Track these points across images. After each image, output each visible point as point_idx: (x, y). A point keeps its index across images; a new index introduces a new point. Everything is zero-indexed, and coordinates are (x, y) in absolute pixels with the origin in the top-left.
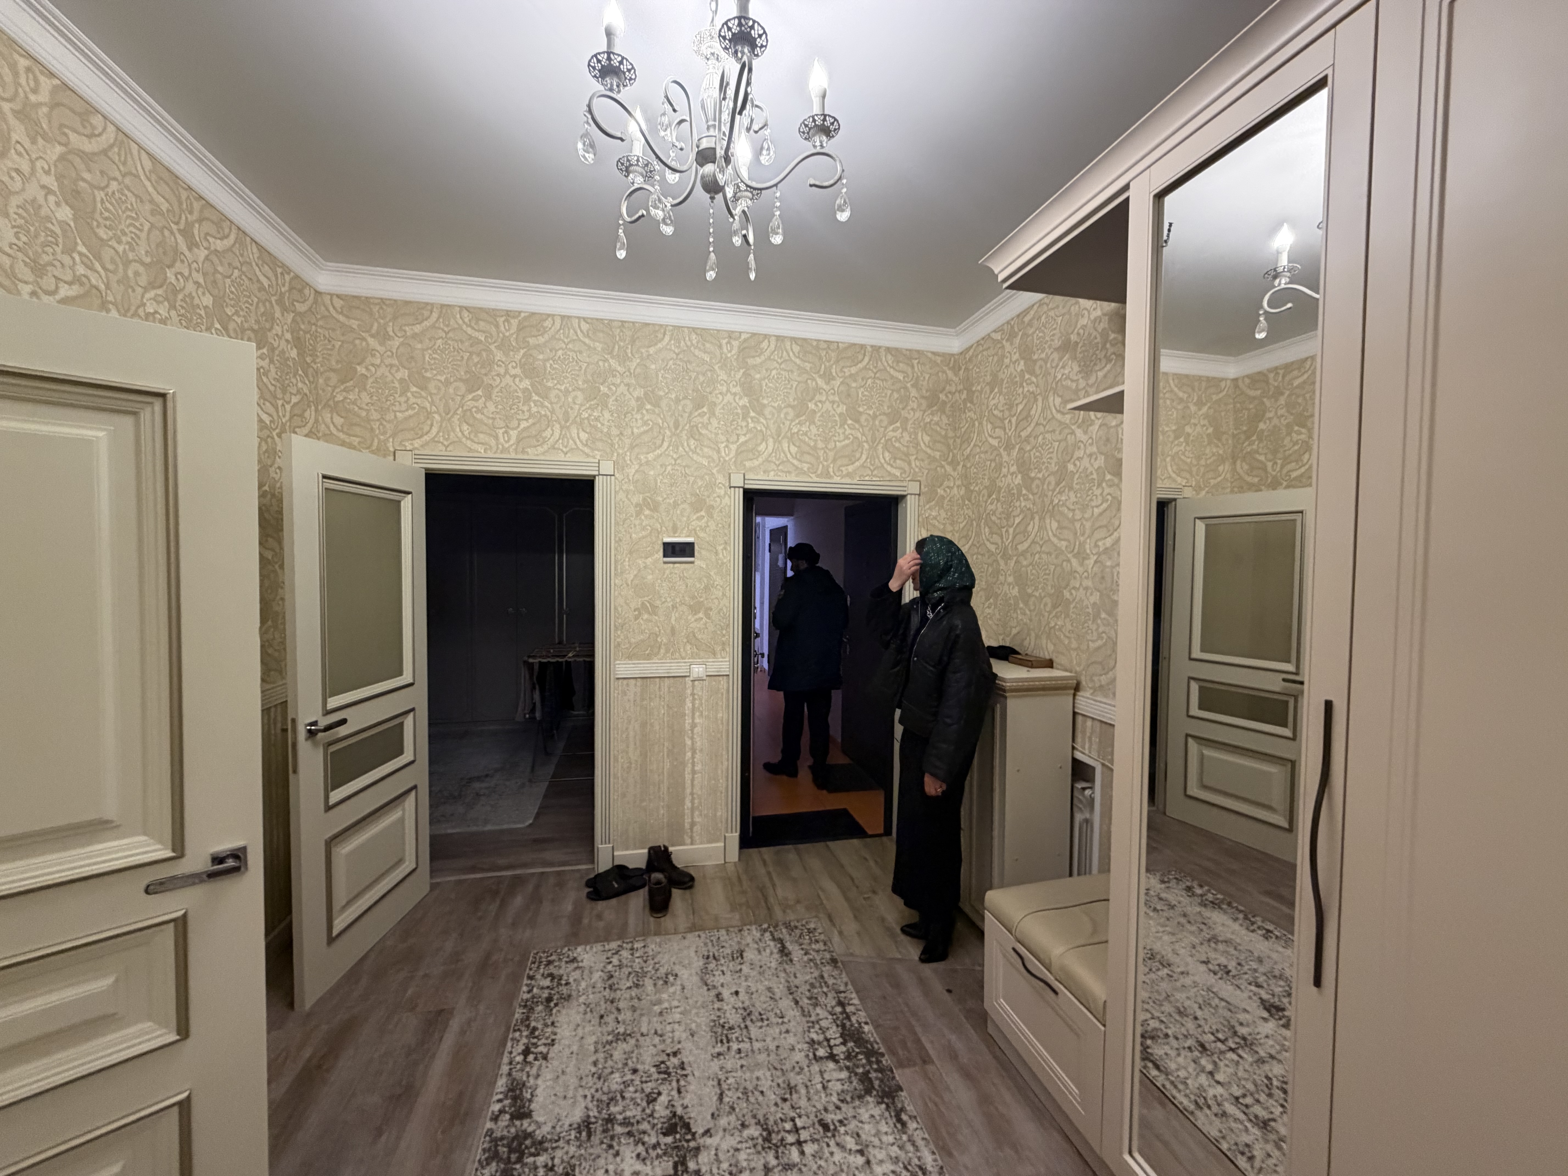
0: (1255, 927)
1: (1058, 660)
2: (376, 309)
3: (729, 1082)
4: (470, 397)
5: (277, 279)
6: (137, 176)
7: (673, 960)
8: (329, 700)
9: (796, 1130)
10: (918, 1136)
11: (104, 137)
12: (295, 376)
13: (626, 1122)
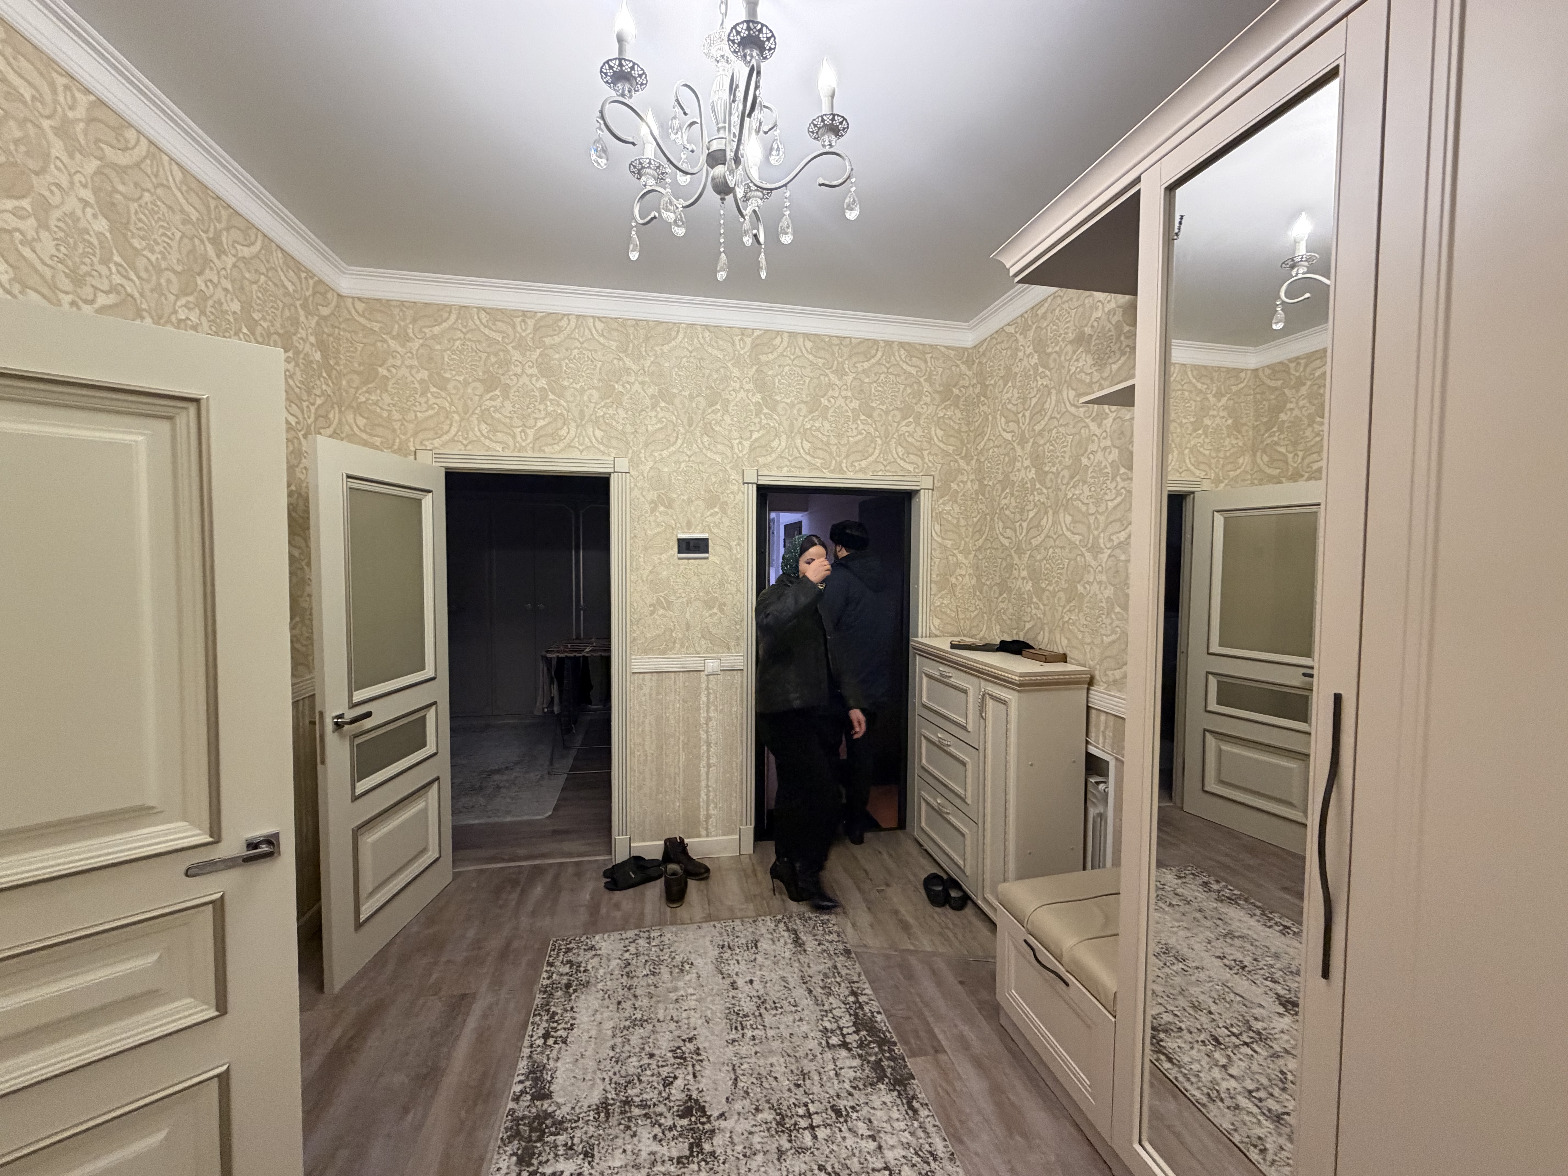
0: (1272, 923)
1: (1072, 654)
2: (396, 311)
3: (743, 1067)
4: (488, 396)
5: (301, 283)
6: (169, 188)
7: (689, 948)
8: (355, 693)
9: (809, 1115)
10: (929, 1124)
11: (136, 150)
12: (319, 379)
13: (644, 1105)
